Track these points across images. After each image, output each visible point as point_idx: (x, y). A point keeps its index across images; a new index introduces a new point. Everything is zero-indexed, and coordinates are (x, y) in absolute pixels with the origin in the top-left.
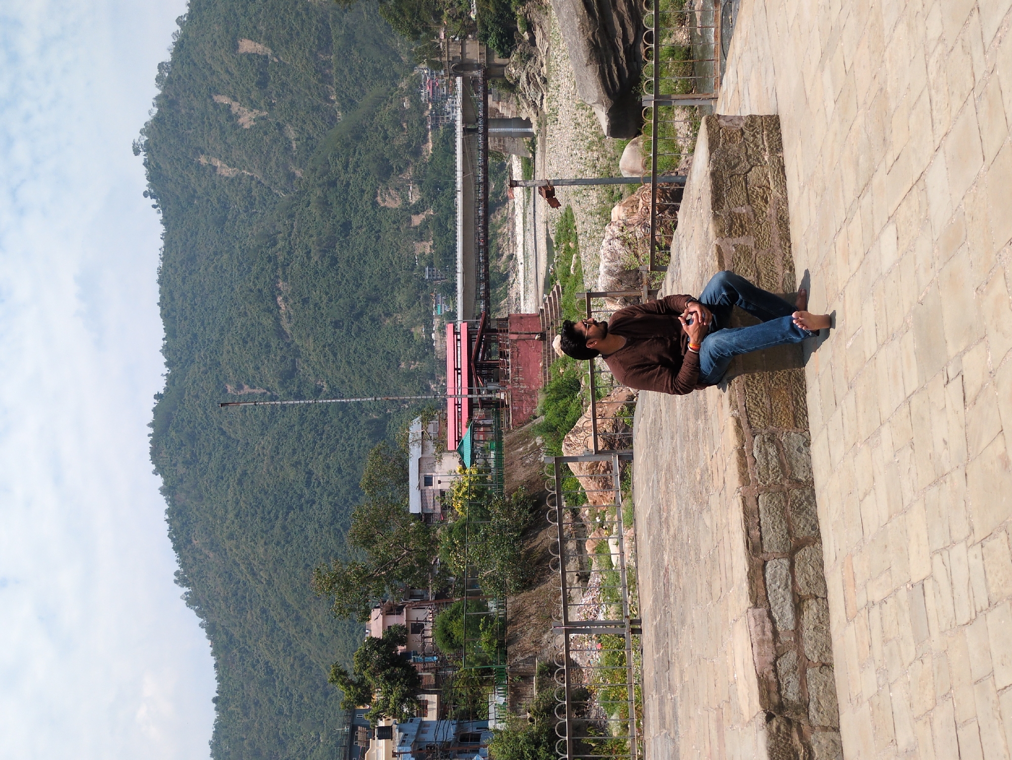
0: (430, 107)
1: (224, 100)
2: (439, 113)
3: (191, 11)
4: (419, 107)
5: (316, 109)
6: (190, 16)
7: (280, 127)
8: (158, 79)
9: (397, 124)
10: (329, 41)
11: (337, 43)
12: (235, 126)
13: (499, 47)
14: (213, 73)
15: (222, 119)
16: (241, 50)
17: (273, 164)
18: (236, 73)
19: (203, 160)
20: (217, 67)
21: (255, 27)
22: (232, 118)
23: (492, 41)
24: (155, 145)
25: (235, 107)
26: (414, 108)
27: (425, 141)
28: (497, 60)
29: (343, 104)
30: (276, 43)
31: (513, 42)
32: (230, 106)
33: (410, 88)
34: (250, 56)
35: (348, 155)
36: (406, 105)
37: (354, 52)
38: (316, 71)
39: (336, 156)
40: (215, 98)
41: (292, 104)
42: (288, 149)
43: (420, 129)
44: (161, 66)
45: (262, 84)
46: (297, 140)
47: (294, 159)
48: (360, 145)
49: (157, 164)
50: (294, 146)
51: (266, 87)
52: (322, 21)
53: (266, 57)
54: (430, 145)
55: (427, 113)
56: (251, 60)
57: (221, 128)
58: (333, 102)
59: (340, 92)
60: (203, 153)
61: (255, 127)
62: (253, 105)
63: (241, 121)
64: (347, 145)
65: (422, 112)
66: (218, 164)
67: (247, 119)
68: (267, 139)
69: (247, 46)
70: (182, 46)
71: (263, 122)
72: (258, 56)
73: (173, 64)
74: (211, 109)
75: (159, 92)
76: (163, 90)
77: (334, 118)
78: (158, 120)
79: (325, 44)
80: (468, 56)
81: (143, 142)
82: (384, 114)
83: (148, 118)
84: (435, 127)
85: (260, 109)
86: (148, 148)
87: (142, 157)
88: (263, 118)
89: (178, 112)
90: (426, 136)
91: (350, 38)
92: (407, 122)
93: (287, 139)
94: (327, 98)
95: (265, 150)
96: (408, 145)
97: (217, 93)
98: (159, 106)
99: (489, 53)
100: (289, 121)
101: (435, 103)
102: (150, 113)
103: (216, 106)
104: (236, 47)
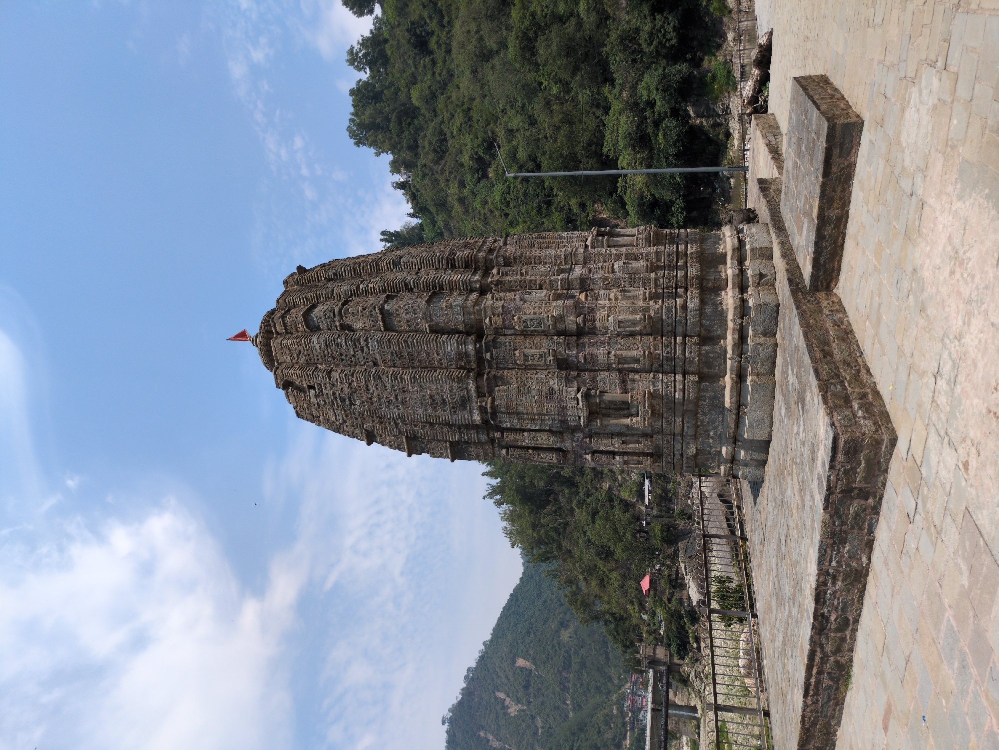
0: (630, 715)
1: (502, 695)
2: (635, 720)
3: (492, 638)
4: (623, 714)
5: (557, 708)
6: (491, 641)
7: (533, 718)
8: (466, 677)
9: (607, 723)
10: (570, 666)
11: (575, 667)
12: (506, 714)
13: (677, 653)
14: (498, 677)
15: (499, 707)
16: (517, 665)
17: (524, 743)
18: (512, 679)
19: (482, 734)
20: (501, 674)
21: (527, 651)
22: (505, 708)
23: (673, 648)
24: (456, 719)
25: (508, 701)
26: (620, 715)
27: (625, 738)
28: (676, 660)
29: (574, 708)
30: (538, 663)
31: (686, 650)
32: (505, 700)
33: (618, 700)
34: (522, 669)
35: (573, 741)
36: (615, 712)
37: (585, 674)
38: (560, 683)
39: (566, 741)
40: (497, 693)
41: (542, 703)
42: (536, 733)
43: (623, 729)
44: (469, 669)
45: (526, 687)
46: (543, 728)
47: (538, 741)
48: (582, 736)
49: (454, 734)
50: (540, 732)
51: (528, 689)
52: (567, 652)
53: (531, 670)
54: (628, 742)
55: (627, 719)
56: (522, 671)
57: (497, 713)
58: (568, 705)
59: (573, 699)
60: (483, 728)
61: (517, 715)
62: (518, 701)
63: (509, 711)
64: (574, 734)
65: (624, 718)
66: (491, 738)
67: (513, 710)
68: (524, 725)
69: (521, 662)
70: (483, 659)
71: (522, 713)
72: (526, 669)
73: (476, 668)
74: (493, 700)
75: (465, 685)
76: (467, 685)
77: (567, 716)
78: (460, 703)
79: (567, 666)
80: (657, 656)
81: (449, 716)
82: (600, 716)
83: (455, 702)
84: (632, 729)
85: (522, 704)
86: (451, 721)
87: (446, 726)
88: (523, 711)
89: (473, 700)
90: (626, 734)
91: (583, 665)
92: (614, 723)
93: (536, 726)
94: (565, 703)
95: (521, 731)
96: (614, 739)
97: (498, 691)
98: (463, 694)
99: (671, 656)
100: (539, 714)
101: (633, 712)
102: (457, 698)
103: (496, 698)
104: (514, 662)
